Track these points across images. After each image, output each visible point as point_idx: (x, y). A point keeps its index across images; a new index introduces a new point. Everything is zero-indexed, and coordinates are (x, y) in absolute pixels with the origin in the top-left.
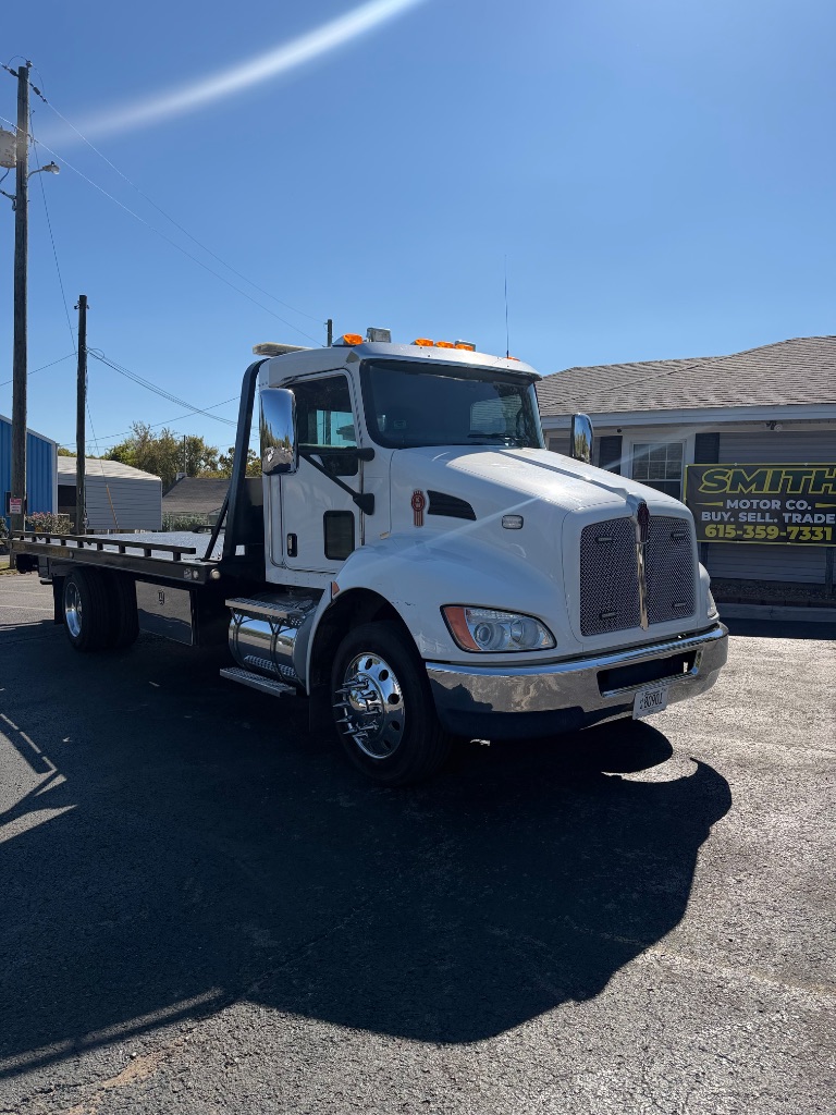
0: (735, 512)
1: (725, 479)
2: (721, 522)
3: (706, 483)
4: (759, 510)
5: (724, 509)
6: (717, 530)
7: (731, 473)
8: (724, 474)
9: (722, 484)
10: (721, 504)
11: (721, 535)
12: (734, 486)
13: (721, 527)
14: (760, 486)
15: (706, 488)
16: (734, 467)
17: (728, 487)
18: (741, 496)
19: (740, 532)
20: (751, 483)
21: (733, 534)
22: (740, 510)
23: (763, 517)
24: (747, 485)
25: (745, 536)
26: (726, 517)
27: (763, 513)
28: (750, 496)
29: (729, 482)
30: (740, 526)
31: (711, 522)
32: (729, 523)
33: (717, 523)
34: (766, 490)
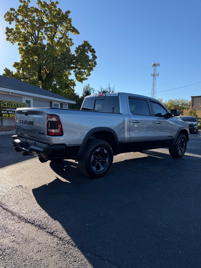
0: (8, 111)
1: (6, 104)
2: (6, 113)
3: (2, 104)
4: (12, 111)
5: (6, 110)
6: (5, 115)
7: (7, 103)
8: (6, 103)
9: (5, 105)
10: (5, 109)
11: (6, 116)
12: (7, 106)
13: (5, 114)
14: (12, 106)
15: (2, 105)
16: (7, 101)
17: (6, 106)
18: (9, 108)
19: (9, 116)
20: (10, 105)
21: (8, 116)
22: (9, 111)
23: (13, 112)
24: (10, 106)
25: (10, 116)
26: (6, 112)
27: (13, 111)
28: (10, 108)
29: (6, 105)
30: (9, 114)
31: (4, 113)
32: (7, 113)
33: (5, 113)
34: (13, 107)
